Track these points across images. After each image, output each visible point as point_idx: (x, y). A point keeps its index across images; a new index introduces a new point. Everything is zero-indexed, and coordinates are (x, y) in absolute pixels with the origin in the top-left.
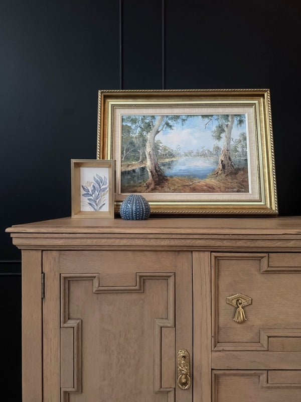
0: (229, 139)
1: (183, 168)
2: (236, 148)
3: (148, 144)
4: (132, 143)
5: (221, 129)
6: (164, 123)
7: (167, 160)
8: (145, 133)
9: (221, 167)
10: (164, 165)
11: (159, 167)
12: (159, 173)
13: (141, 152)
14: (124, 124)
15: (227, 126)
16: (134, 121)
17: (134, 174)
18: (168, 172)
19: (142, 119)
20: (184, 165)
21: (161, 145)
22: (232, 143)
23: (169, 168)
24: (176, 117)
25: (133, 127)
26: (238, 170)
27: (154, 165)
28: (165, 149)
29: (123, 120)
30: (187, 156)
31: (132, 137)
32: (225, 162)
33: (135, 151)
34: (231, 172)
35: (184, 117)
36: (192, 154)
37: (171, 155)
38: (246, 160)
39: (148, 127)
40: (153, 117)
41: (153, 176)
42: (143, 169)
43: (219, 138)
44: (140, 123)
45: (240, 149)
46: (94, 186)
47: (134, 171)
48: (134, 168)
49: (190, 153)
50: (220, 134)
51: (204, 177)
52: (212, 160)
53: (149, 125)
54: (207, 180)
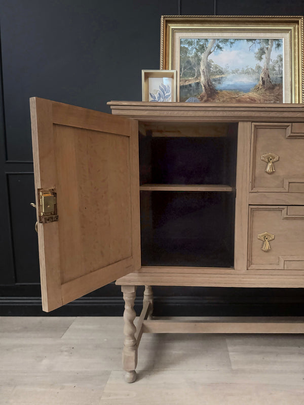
0: (269, 59)
1: (231, 83)
2: (274, 67)
3: (202, 63)
4: (188, 62)
5: (262, 51)
6: (215, 45)
7: (218, 77)
8: (199, 54)
9: (261, 83)
10: (215, 80)
11: (211, 83)
12: (211, 87)
13: (196, 69)
14: (182, 46)
15: (267, 48)
16: (190, 43)
17: (190, 88)
18: (218, 87)
19: (197, 42)
20: (231, 81)
21: (213, 64)
22: (271, 63)
23: (220, 83)
24: (225, 41)
25: (190, 48)
26: (276, 85)
27: (207, 80)
28: (216, 67)
29: (181, 42)
30: (234, 73)
31: (189, 57)
32: (265, 79)
33: (191, 68)
34: (270, 88)
35: (232, 41)
36: (239, 72)
37: (221, 72)
38: (282, 78)
39: (202, 48)
40: (206, 40)
41: (206, 89)
42: (198, 84)
43: (260, 59)
44: (195, 45)
45: (277, 69)
46: (159, 94)
47: (190, 85)
48: (190, 83)
49: (237, 71)
50: (261, 56)
51: (248, 91)
52: (255, 77)
53: (203, 47)
54: (250, 93)
